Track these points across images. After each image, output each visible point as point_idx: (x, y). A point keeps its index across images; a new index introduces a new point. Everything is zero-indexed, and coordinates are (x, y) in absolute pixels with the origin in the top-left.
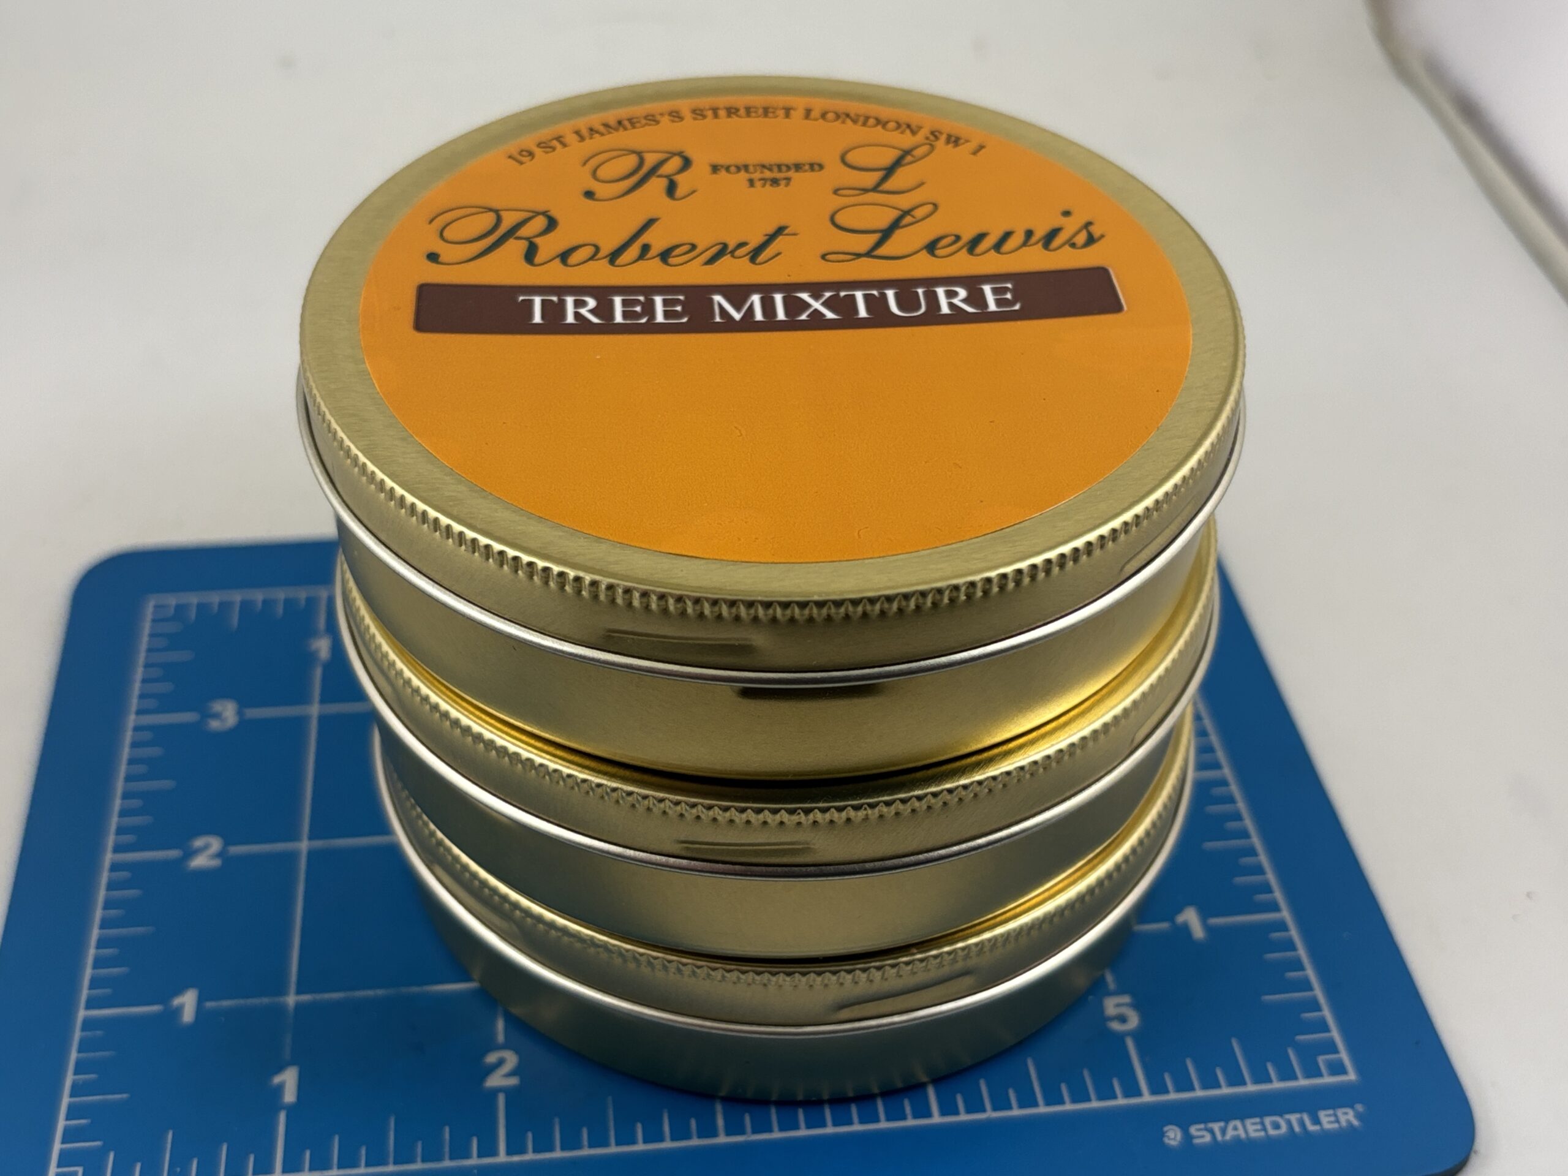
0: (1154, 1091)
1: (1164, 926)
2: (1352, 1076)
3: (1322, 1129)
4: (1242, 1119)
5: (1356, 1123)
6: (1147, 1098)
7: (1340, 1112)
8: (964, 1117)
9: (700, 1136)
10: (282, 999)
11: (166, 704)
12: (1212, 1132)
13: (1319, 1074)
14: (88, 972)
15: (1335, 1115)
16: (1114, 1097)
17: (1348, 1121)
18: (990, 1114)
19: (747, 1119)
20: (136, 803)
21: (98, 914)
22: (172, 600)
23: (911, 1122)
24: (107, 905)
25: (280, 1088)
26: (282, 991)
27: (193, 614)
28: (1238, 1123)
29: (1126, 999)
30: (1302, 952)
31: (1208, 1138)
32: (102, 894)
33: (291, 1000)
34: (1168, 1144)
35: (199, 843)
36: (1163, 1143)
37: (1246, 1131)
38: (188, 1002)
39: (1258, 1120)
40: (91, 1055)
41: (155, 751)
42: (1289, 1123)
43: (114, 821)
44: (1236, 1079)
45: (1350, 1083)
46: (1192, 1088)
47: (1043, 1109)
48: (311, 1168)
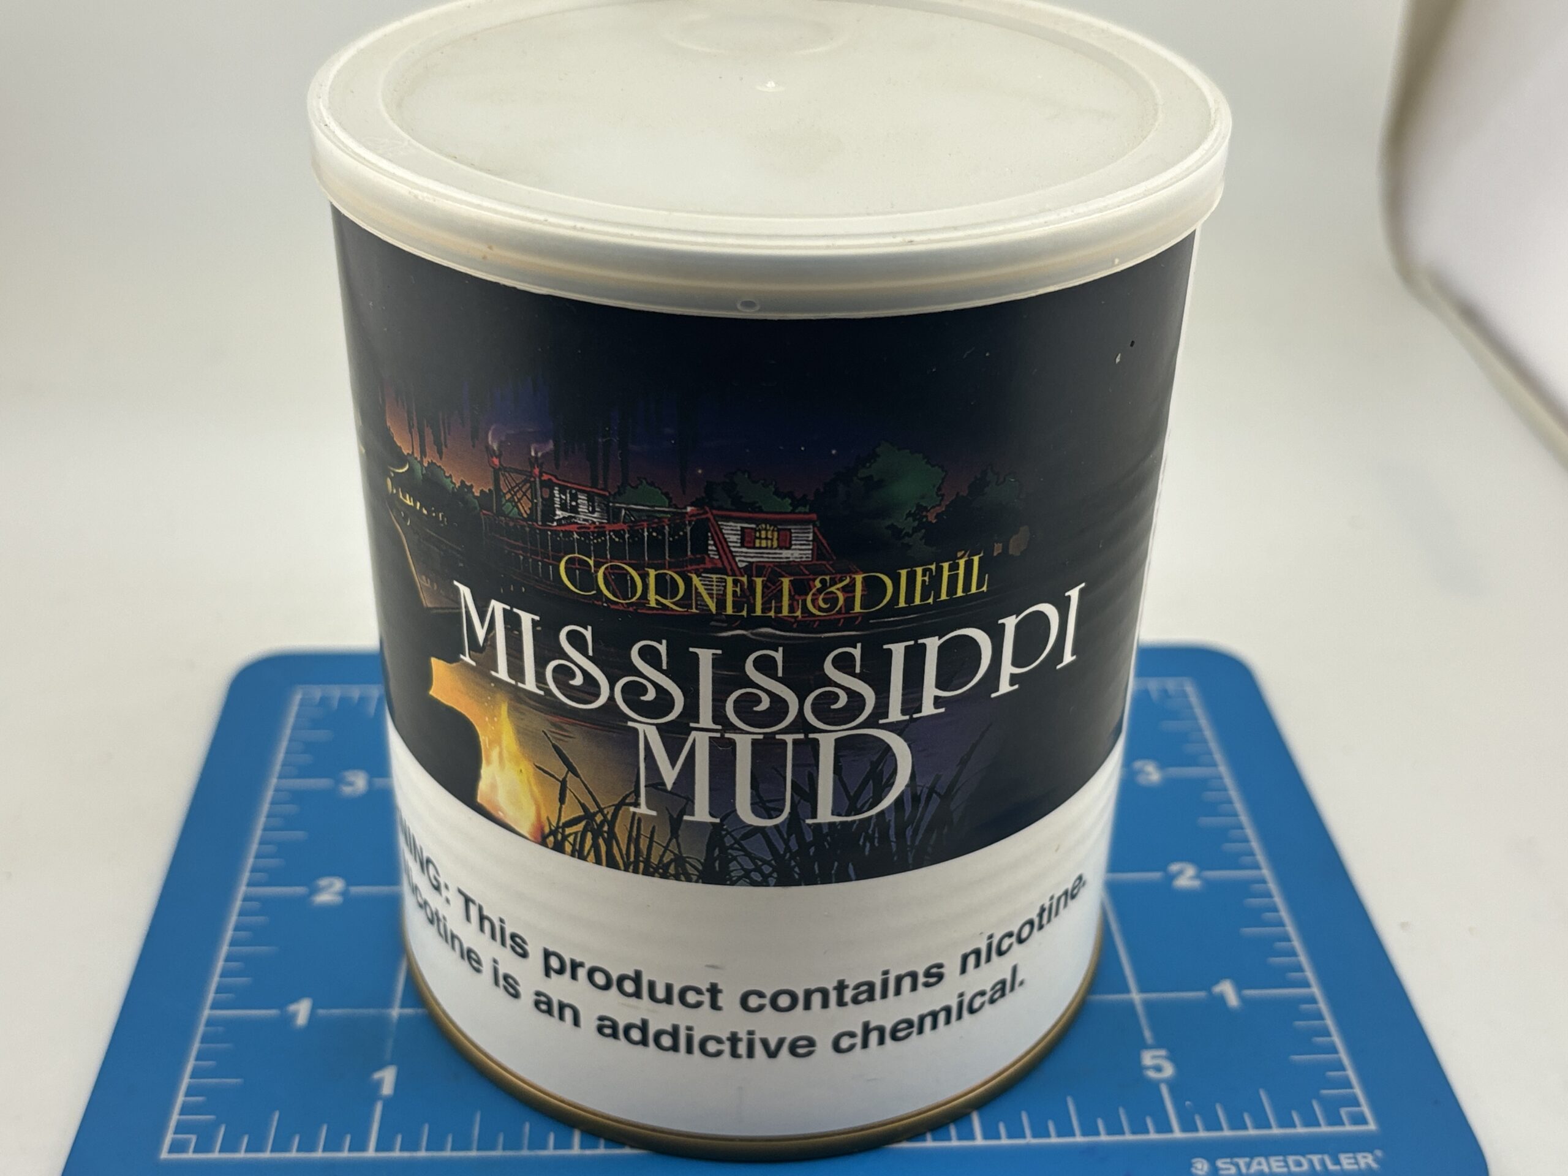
0: (1184, 1129)
1: (1202, 994)
2: (1372, 1126)
3: (1342, 1170)
4: (1266, 1156)
5: (1374, 1165)
6: (1178, 1134)
7: (1360, 1156)
8: (1005, 1141)
10: (388, 1011)
11: (304, 772)
12: (1237, 1166)
13: (1342, 1124)
14: (215, 980)
15: (1355, 1158)
16: (1147, 1132)
17: (1367, 1164)
18: (1030, 1140)
20: (271, 848)
21: (229, 934)
22: (317, 692)
23: (955, 1143)
24: (237, 929)
25: (379, 1084)
26: (388, 1004)
27: (335, 704)
28: (1262, 1160)
29: (1163, 1052)
30: (1329, 1022)
31: (1233, 1170)
32: (233, 919)
33: (395, 1012)
34: (1196, 1173)
35: (323, 882)
37: (1270, 1167)
38: (302, 1010)
39: (1281, 1158)
40: (213, 1046)
41: (291, 809)
42: (1311, 1162)
43: (250, 862)
44: (1262, 1122)
45: (1371, 1132)
46: (1221, 1129)
47: (1079, 1139)
48: (402, 1149)
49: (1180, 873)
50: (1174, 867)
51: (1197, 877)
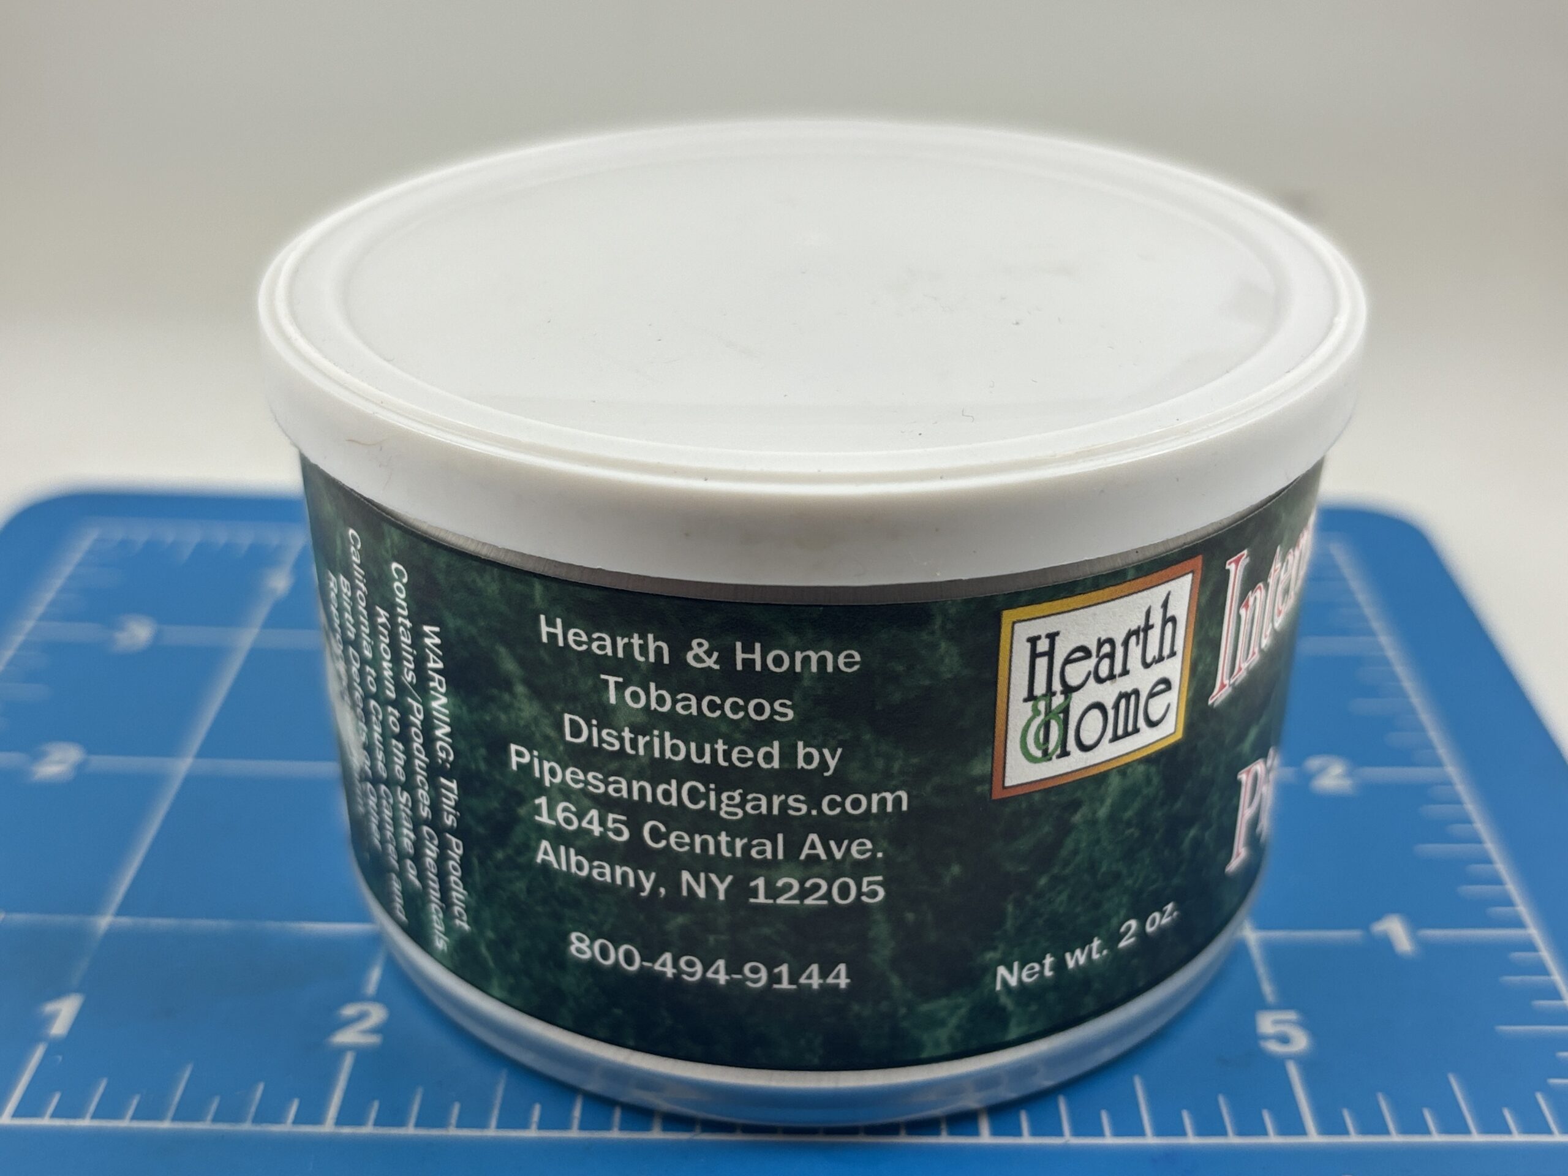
0: (1324, 1130)
1: (1354, 934)
6: (1314, 1137)
8: (1027, 1139)
9: (622, 1128)
10: (93, 920)
16: (1264, 1133)
22: (121, 532)
23: (945, 1139)
25: (52, 1018)
26: (94, 907)
27: (136, 549)
29: (1291, 1016)
33: (104, 922)
35: (52, 749)
44: (1453, 1123)
46: (1387, 1132)
47: (1150, 1140)
48: (54, 1115)
49: (1322, 770)
50: (1314, 763)
51: (1349, 774)
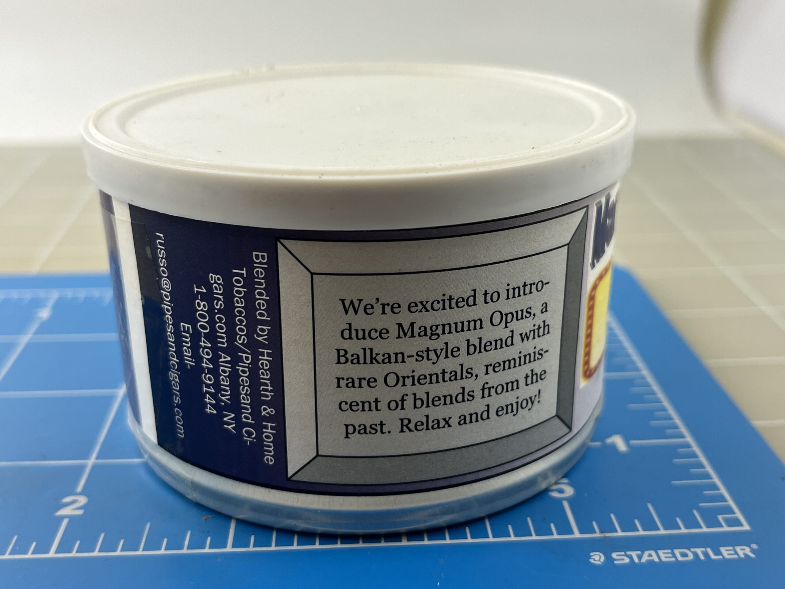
2: (746, 527)
5: (752, 555)
7: (738, 549)
12: (630, 557)
13: (721, 526)
18: (448, 541)
19: (253, 538)
28: (653, 553)
30: (703, 459)
31: (627, 560)
34: (593, 563)
36: (590, 562)
39: (670, 551)
42: (695, 554)
45: (745, 533)
